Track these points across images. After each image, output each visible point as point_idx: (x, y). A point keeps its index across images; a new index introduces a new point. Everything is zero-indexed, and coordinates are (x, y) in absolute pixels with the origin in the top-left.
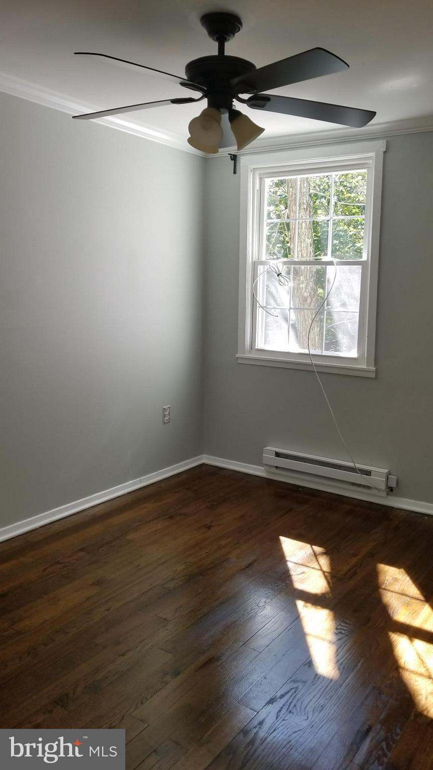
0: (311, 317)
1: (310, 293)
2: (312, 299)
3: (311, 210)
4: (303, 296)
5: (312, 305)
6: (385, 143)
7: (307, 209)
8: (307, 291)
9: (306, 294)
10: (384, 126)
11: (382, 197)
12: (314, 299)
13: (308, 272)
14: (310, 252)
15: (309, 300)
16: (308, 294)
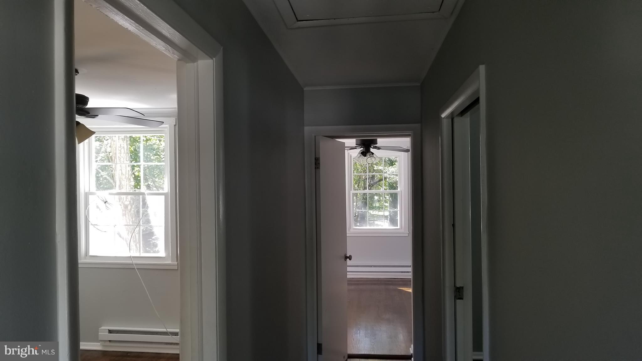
0: (131, 220)
1: (130, 202)
2: (132, 206)
3: (128, 140)
4: (124, 204)
5: (132, 211)
6: (175, 120)
7: (124, 139)
8: (128, 200)
9: (127, 203)
10: (173, 110)
11: (175, 153)
12: (133, 206)
13: (128, 185)
14: (129, 171)
15: (129, 207)
16: (129, 203)
